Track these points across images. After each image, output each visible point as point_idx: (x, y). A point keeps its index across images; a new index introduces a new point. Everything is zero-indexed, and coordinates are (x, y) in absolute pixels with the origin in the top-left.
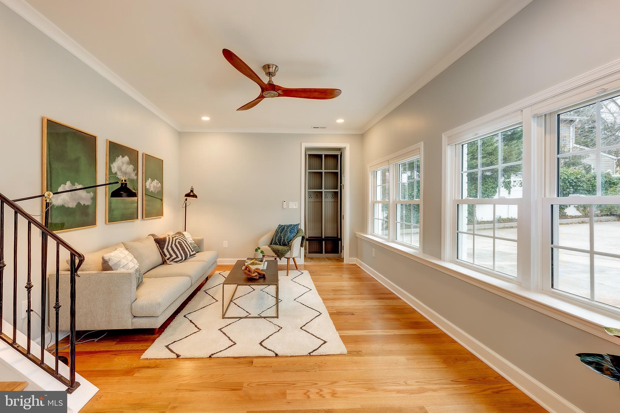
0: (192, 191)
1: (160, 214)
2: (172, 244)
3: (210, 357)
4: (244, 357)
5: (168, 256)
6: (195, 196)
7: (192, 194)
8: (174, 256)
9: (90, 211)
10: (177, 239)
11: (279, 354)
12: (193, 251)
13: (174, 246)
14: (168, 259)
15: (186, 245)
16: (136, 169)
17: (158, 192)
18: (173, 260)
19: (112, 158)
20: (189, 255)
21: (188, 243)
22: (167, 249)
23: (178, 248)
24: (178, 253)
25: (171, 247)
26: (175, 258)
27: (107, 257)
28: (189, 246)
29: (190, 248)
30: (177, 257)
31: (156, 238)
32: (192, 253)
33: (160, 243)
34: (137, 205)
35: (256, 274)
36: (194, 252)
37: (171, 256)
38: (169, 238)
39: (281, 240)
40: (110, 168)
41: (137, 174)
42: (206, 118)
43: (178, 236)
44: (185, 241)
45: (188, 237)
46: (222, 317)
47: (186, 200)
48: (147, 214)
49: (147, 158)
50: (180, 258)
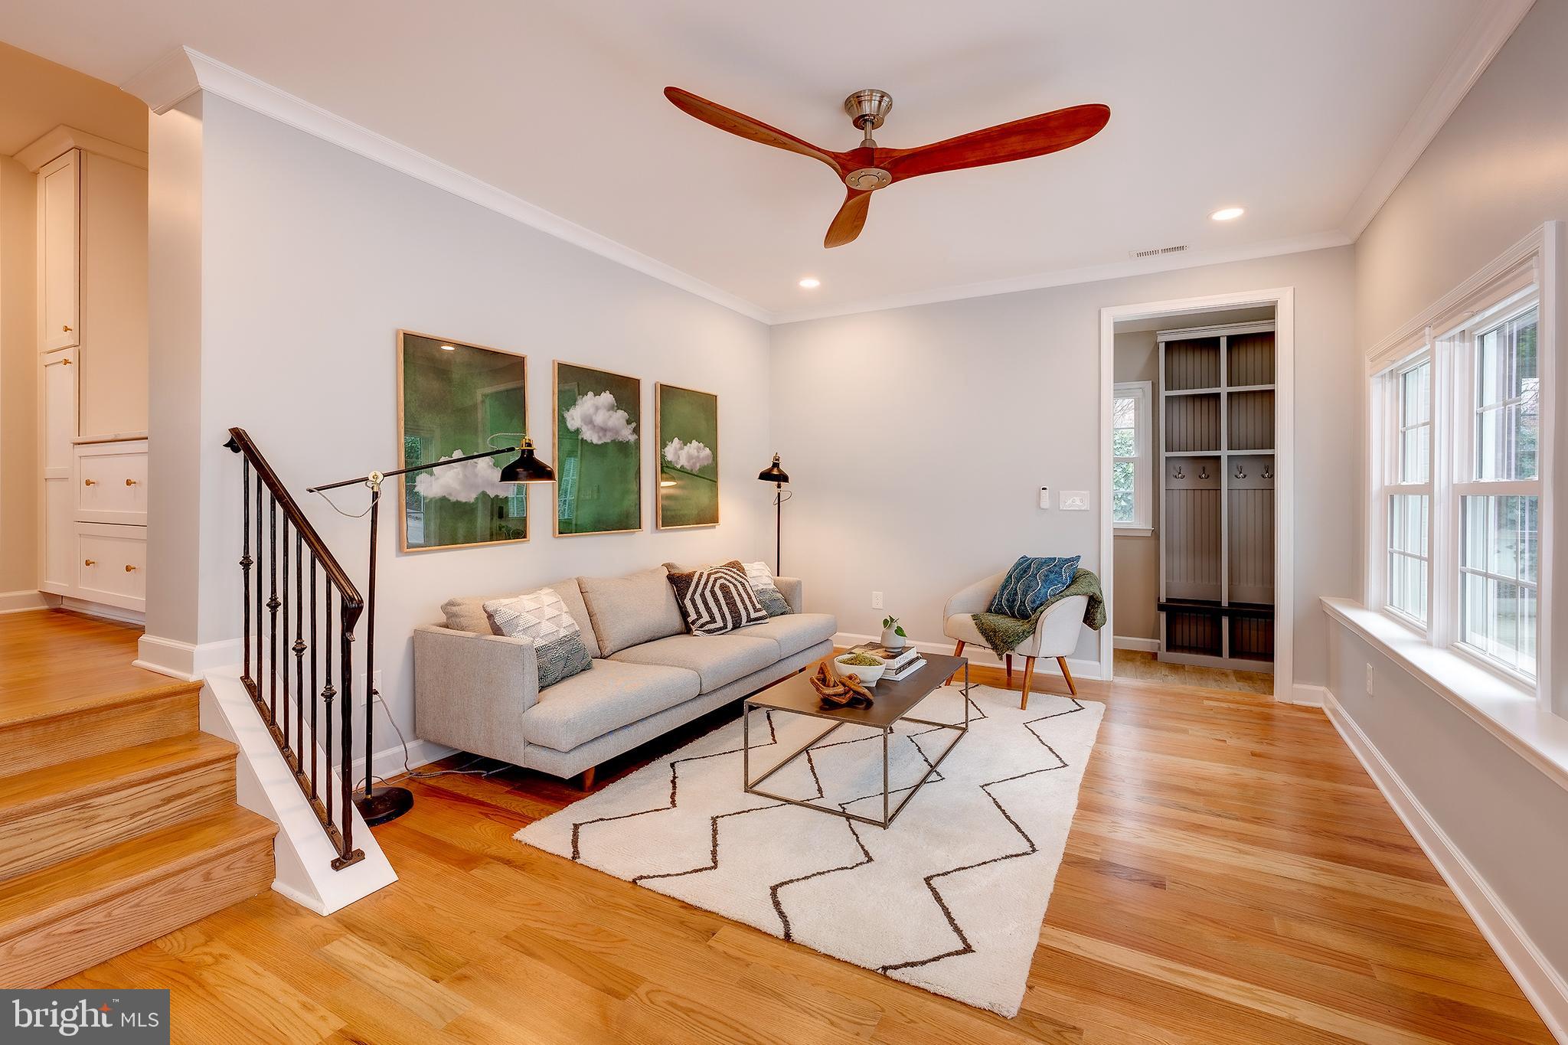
0: (776, 465)
1: (709, 517)
2: (704, 588)
3: (634, 881)
4: (706, 911)
5: (693, 616)
6: (782, 478)
7: (775, 472)
8: (706, 617)
10: (721, 577)
11: (796, 935)
12: (756, 610)
13: (697, 597)
14: (693, 623)
15: (740, 595)
16: (634, 418)
17: (703, 469)
18: (702, 626)
19: (566, 400)
20: (744, 619)
21: (749, 589)
22: (693, 601)
23: (716, 600)
24: (715, 610)
25: (703, 595)
26: (707, 623)
27: (491, 605)
28: (750, 598)
29: (752, 602)
30: (713, 620)
31: (673, 571)
32: (753, 615)
33: (679, 583)
34: (637, 496)
35: (840, 689)
36: (764, 613)
37: (700, 616)
38: (701, 575)
39: (1014, 600)
40: (562, 420)
41: (637, 431)
42: (810, 283)
43: (725, 571)
44: (743, 585)
45: (760, 576)
46: (748, 788)
47: (779, 486)
48: (670, 518)
49: (667, 393)
50: (720, 623)
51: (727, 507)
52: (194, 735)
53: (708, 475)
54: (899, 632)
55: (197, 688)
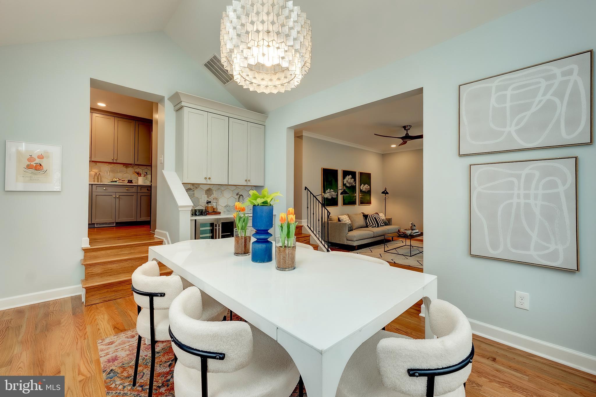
0: (385, 190)
1: (369, 203)
6: (387, 193)
7: (385, 192)
9: (336, 200)
11: (396, 262)
12: (382, 223)
13: (369, 220)
14: (369, 225)
15: (378, 220)
16: (355, 180)
17: (368, 191)
18: (371, 226)
19: (344, 178)
20: (380, 225)
22: (368, 220)
23: (374, 221)
24: (373, 223)
25: (371, 219)
27: (339, 217)
29: (381, 221)
30: (373, 225)
31: (364, 214)
32: (382, 225)
33: (366, 217)
34: (355, 197)
35: (402, 234)
36: (384, 224)
37: (370, 224)
38: (370, 215)
40: (343, 182)
41: (355, 183)
42: (393, 146)
43: (375, 215)
44: (379, 218)
45: (382, 216)
46: (385, 252)
47: (385, 195)
48: (362, 203)
49: (361, 174)
50: (375, 226)
51: (373, 200)
52: (302, 233)
53: (369, 192)
54: (414, 226)
55: (302, 227)
